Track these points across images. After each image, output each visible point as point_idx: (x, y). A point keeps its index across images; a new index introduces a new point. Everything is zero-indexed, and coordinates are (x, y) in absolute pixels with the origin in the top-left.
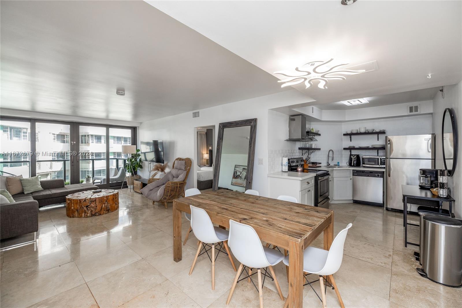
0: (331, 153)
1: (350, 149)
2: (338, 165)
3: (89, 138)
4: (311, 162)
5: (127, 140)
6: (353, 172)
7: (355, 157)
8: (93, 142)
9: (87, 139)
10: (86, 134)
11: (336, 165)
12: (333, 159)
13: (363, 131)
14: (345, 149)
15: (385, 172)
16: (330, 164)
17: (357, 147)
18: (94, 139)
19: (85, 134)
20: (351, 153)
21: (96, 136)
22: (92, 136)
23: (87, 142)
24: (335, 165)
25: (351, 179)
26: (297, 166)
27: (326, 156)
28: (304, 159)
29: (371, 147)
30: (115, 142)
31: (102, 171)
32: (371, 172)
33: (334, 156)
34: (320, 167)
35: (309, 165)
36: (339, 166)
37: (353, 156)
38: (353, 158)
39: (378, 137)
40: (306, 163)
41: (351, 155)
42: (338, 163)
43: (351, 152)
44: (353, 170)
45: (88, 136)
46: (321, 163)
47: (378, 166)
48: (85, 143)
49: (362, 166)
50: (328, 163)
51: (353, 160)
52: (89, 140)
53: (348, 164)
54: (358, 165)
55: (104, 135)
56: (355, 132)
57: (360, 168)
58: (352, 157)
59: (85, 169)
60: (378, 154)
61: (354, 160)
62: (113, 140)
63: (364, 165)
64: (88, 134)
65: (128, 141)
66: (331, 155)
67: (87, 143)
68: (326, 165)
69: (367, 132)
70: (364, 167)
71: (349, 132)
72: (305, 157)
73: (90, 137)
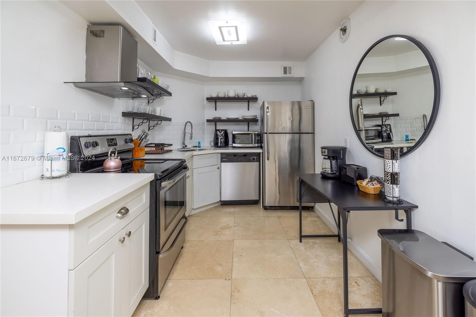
0: (188, 127)
1: (215, 121)
2: (198, 147)
4: (154, 144)
6: (221, 156)
7: (222, 133)
11: (196, 147)
12: (191, 138)
13: (232, 94)
14: (208, 121)
15: (261, 154)
16: (186, 146)
17: (224, 118)
20: (216, 128)
24: (194, 147)
25: (218, 168)
26: (105, 155)
27: (180, 132)
28: (135, 137)
29: (241, 118)
32: (245, 155)
33: (193, 131)
34: (171, 151)
35: (147, 149)
36: (200, 147)
37: (220, 132)
38: (220, 135)
39: (249, 105)
40: (139, 146)
41: (216, 130)
42: (199, 143)
43: (216, 125)
44: (221, 154)
46: (171, 145)
47: (251, 145)
49: (231, 146)
50: (184, 144)
51: (219, 137)
53: (212, 144)
54: (226, 144)
56: (221, 95)
57: (228, 149)
58: (218, 133)
60: (248, 129)
61: (221, 137)
63: (234, 145)
66: (188, 130)
68: (180, 147)
69: (237, 97)
70: (234, 147)
71: (214, 95)
72: (135, 135)
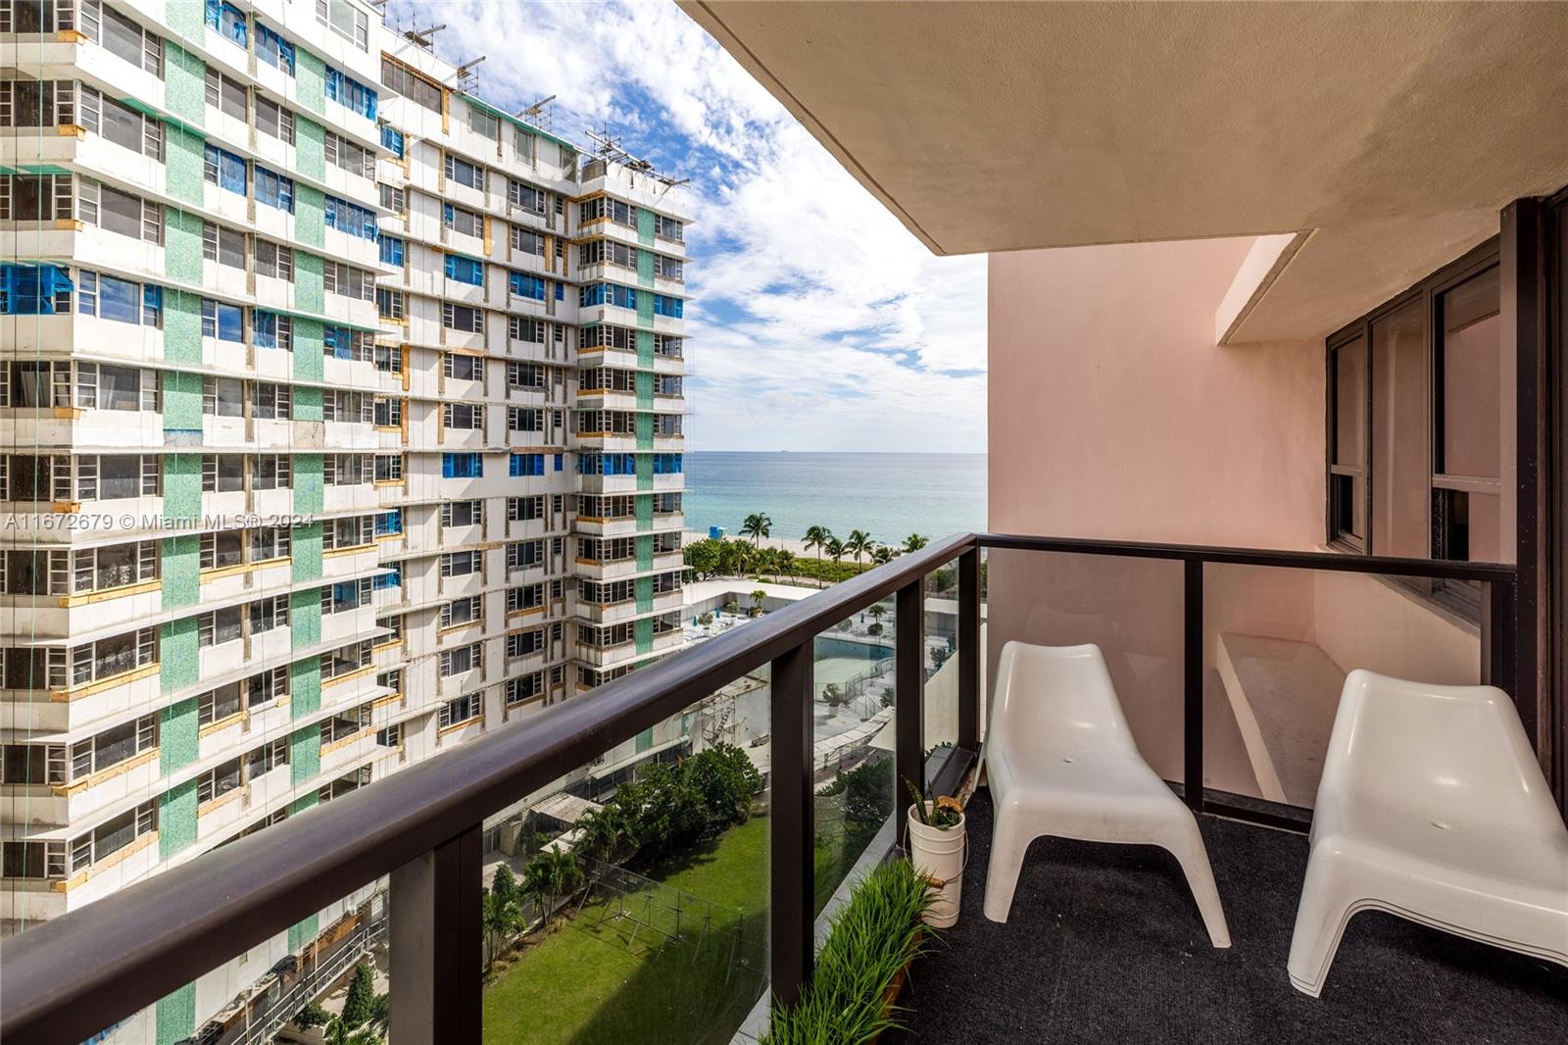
3: (68, 378)
5: (273, 399)
8: (91, 402)
9: (52, 384)
10: (52, 358)
18: (98, 386)
19: (46, 358)
21: (108, 369)
22: (86, 367)
23: (57, 399)
30: (210, 405)
31: (139, 550)
45: (63, 367)
48: (44, 404)
52: (68, 387)
55: (151, 369)
59: (39, 542)
62: (201, 396)
64: (62, 358)
65: (277, 401)
67: (57, 402)
73: (74, 373)
